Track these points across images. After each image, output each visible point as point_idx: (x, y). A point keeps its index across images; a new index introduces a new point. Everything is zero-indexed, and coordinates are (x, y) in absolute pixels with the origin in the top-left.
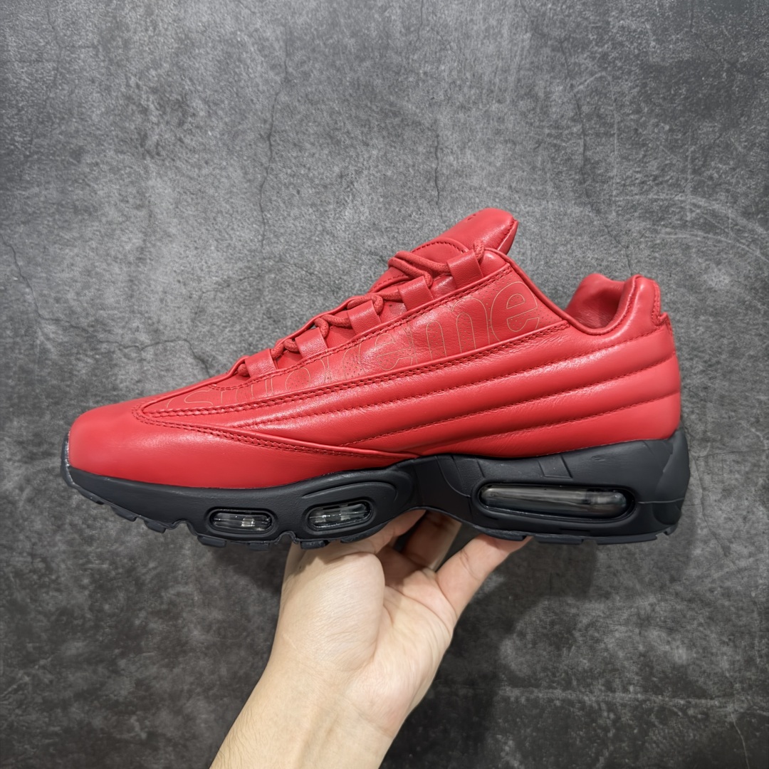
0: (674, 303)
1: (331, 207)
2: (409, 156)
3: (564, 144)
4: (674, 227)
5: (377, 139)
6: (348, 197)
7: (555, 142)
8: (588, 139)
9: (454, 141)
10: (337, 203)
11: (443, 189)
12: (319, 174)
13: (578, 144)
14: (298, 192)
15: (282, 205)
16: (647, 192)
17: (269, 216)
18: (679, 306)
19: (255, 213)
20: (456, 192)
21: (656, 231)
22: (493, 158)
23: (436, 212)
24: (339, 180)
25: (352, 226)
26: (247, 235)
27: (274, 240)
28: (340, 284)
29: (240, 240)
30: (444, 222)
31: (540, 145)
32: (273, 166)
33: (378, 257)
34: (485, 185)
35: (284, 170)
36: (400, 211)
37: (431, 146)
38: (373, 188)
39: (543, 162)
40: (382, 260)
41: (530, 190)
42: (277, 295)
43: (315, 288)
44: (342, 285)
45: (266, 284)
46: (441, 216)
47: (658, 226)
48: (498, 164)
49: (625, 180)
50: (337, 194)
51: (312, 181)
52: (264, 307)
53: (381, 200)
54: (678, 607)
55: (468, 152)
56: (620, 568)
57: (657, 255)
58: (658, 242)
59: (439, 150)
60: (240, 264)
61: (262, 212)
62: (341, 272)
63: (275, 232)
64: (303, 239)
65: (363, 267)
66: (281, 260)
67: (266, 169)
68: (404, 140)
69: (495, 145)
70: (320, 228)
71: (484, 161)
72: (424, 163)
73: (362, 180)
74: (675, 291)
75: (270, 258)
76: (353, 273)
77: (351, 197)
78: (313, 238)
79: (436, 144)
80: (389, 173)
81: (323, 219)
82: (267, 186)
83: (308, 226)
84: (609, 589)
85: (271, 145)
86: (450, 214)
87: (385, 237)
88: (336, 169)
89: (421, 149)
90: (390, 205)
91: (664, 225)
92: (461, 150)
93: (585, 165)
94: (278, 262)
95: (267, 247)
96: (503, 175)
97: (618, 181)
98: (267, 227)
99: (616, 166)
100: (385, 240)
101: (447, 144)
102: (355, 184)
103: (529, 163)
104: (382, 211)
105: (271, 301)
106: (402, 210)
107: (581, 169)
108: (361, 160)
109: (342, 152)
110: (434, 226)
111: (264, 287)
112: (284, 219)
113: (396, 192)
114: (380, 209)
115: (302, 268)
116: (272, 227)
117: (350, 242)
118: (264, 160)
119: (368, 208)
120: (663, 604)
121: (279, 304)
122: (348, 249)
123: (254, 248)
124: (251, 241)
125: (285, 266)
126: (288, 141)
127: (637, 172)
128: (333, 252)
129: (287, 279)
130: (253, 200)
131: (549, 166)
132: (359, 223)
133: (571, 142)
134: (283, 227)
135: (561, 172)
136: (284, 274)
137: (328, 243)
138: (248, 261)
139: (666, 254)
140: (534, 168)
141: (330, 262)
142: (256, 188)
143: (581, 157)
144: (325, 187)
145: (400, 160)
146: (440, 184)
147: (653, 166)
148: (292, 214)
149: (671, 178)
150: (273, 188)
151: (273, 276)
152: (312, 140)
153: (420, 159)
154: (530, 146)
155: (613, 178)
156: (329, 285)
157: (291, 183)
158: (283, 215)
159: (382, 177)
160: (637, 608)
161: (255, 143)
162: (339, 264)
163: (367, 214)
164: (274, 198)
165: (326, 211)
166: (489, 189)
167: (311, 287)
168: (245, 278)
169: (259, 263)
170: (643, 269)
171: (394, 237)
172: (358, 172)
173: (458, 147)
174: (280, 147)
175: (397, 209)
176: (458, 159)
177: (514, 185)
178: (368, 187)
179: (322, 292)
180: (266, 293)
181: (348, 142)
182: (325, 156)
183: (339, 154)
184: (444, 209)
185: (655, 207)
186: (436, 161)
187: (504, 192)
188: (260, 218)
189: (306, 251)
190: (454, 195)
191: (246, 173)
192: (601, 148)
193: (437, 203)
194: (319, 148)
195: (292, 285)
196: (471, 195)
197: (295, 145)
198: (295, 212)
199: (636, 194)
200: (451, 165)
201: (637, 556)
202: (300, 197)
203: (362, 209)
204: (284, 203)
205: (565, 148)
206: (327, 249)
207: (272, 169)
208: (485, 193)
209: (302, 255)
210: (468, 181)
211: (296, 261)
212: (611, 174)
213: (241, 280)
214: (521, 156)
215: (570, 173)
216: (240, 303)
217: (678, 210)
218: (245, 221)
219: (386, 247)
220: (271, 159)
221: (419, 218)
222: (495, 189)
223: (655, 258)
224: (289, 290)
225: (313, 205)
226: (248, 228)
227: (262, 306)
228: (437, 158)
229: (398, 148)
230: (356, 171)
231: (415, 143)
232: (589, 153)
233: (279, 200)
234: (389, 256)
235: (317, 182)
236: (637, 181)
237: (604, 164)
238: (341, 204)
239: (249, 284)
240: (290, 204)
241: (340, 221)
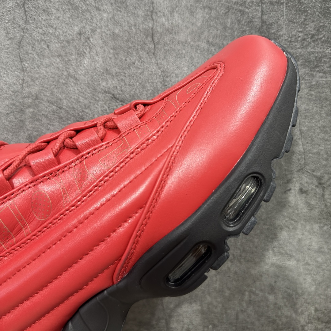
0: (324, 127)
1: (73, 57)
2: (132, 18)
3: (247, 10)
4: (325, 73)
5: (107, 5)
6: (86, 49)
7: (240, 8)
8: (264, 6)
9: (165, 6)
10: (78, 54)
11: (158, 43)
12: (63, 32)
13: (258, 10)
14: (48, 47)
15: (36, 56)
16: (307, 46)
17: (27, 65)
18: (327, 129)
19: (16, 63)
20: (168, 45)
21: (313, 76)
22: (195, 20)
23: (153, 60)
24: (79, 37)
25: (90, 72)
26: (10, 80)
27: (31, 83)
28: (83, 115)
29: (6, 84)
30: (160, 68)
31: (229, 10)
32: (28, 27)
33: (111, 95)
34: (189, 40)
35: (36, 30)
36: (126, 60)
37: (148, 11)
38: (105, 43)
39: (232, 23)
40: (114, 97)
41: (223, 44)
42: (36, 125)
43: (64, 119)
44: (85, 116)
45: (27, 117)
46: (157, 64)
47: (314, 71)
48: (199, 24)
49: (291, 37)
50: (77, 47)
51: (58, 37)
52: (27, 134)
53: (111, 51)
54: (319, 327)
55: (176, 15)
56: (282, 304)
57: (313, 93)
58: (314, 83)
59: (154, 14)
60: (7, 102)
61: (22, 62)
62: (83, 107)
63: (32, 77)
64: (53, 82)
65: (100, 102)
66: (37, 98)
67: (23, 29)
68: (127, 6)
69: (196, 10)
70: (65, 73)
71: (188, 22)
72: (143, 23)
73: (96, 37)
74: (325, 118)
75: (29, 97)
76: (92, 108)
77: (88, 49)
78: (61, 81)
79: (152, 8)
80: (117, 31)
81: (67, 66)
82: (24, 42)
83: (57, 72)
84: (275, 318)
85: (25, 11)
86: (164, 63)
87: (116, 80)
88: (76, 28)
89: (140, 13)
90: (118, 56)
91: (318, 71)
92: (171, 14)
93: (262, 26)
94: (34, 100)
95: (27, 89)
96: (202, 33)
97: (286, 38)
98: (25, 74)
99: (285, 27)
100: (115, 82)
101: (159, 9)
102: (91, 40)
103: (221, 24)
104: (113, 60)
105: (32, 129)
106: (128, 59)
107: (259, 29)
108: (95, 21)
109: (80, 15)
110: (152, 71)
111: (25, 119)
112: (38, 67)
113: (122, 45)
114: (110, 58)
115: (53, 104)
116: (30, 74)
117: (89, 83)
118: (21, 23)
119: (102, 57)
120: (309, 325)
121: (38, 131)
122: (87, 89)
123: (16, 89)
124: (14, 84)
125: (41, 103)
126: (39, 8)
127: (300, 32)
128: (77, 91)
129: (43, 113)
130: (14, 53)
131: (236, 26)
132: (95, 69)
133: (252, 8)
134: (38, 73)
135: (245, 31)
136: (39, 108)
137: (72, 84)
138: (13, 100)
139: (320, 92)
140: (225, 28)
141: (74, 99)
142: (16, 44)
143: (259, 20)
144: (68, 42)
145: (125, 21)
146: (156, 39)
147: (311, 28)
148: (44, 64)
149: (324, 36)
150: (29, 44)
151: (32, 110)
152: (57, 7)
153: (140, 20)
154: (222, 11)
155: (282, 36)
156: (74, 116)
157: (42, 40)
158: (37, 64)
159: (112, 34)
160: (293, 328)
161: (13, 10)
162: (82, 101)
163: (101, 62)
164: (30, 51)
165: (70, 60)
166: (192, 43)
167: (61, 118)
168: (11, 113)
169: (21, 100)
170: (303, 103)
171: (122, 80)
172: (93, 31)
173: (168, 11)
174: (32, 13)
175: (124, 59)
176: (168, 20)
177: (211, 40)
178: (101, 42)
179: (69, 122)
180: (27, 123)
181: (84, 8)
182: (67, 19)
183: (78, 17)
184: (160, 59)
185: (312, 58)
186: (152, 22)
187: (204, 45)
188: (20, 67)
189: (55, 90)
190: (166, 48)
191: (8, 33)
192: (274, 13)
193: (154, 54)
194: (62, 12)
195: (46, 116)
196: (179, 47)
197: (44, 10)
198: (46, 61)
199: (299, 48)
200: (164, 25)
201: (294, 296)
202: (50, 50)
203: (97, 58)
204: (38, 55)
205: (248, 13)
206: (72, 89)
207: (27, 29)
208: (189, 47)
209: (52, 94)
210: (177, 37)
211: (49, 99)
212: (281, 33)
213: (8, 114)
214: (215, 18)
215: (252, 31)
216: (8, 131)
217: (328, 60)
218: (9, 70)
219: (116, 88)
220: (27, 22)
221: (141, 65)
222: (197, 43)
223: (312, 95)
224: (44, 121)
225: (59, 56)
226: (11, 75)
227: (25, 133)
228: (153, 20)
229: (123, 12)
230: (91, 29)
231: (135, 8)
232: (265, 17)
233: (34, 53)
234: (119, 94)
235: (62, 38)
236: (300, 39)
237: (276, 25)
238: (81, 54)
239: (14, 116)
240: (42, 55)
241: (81, 68)
